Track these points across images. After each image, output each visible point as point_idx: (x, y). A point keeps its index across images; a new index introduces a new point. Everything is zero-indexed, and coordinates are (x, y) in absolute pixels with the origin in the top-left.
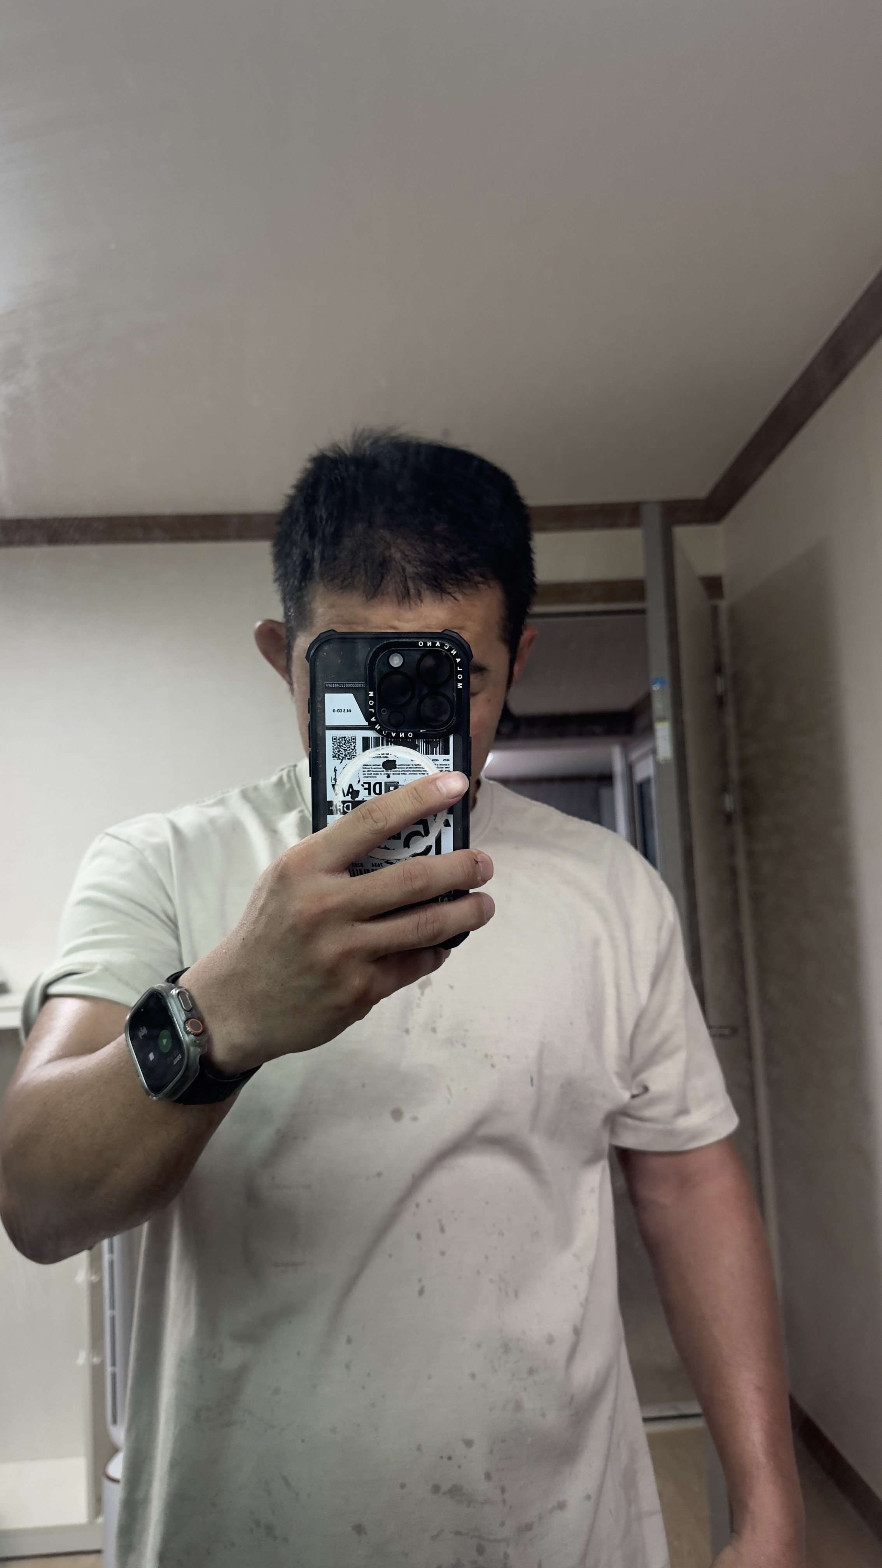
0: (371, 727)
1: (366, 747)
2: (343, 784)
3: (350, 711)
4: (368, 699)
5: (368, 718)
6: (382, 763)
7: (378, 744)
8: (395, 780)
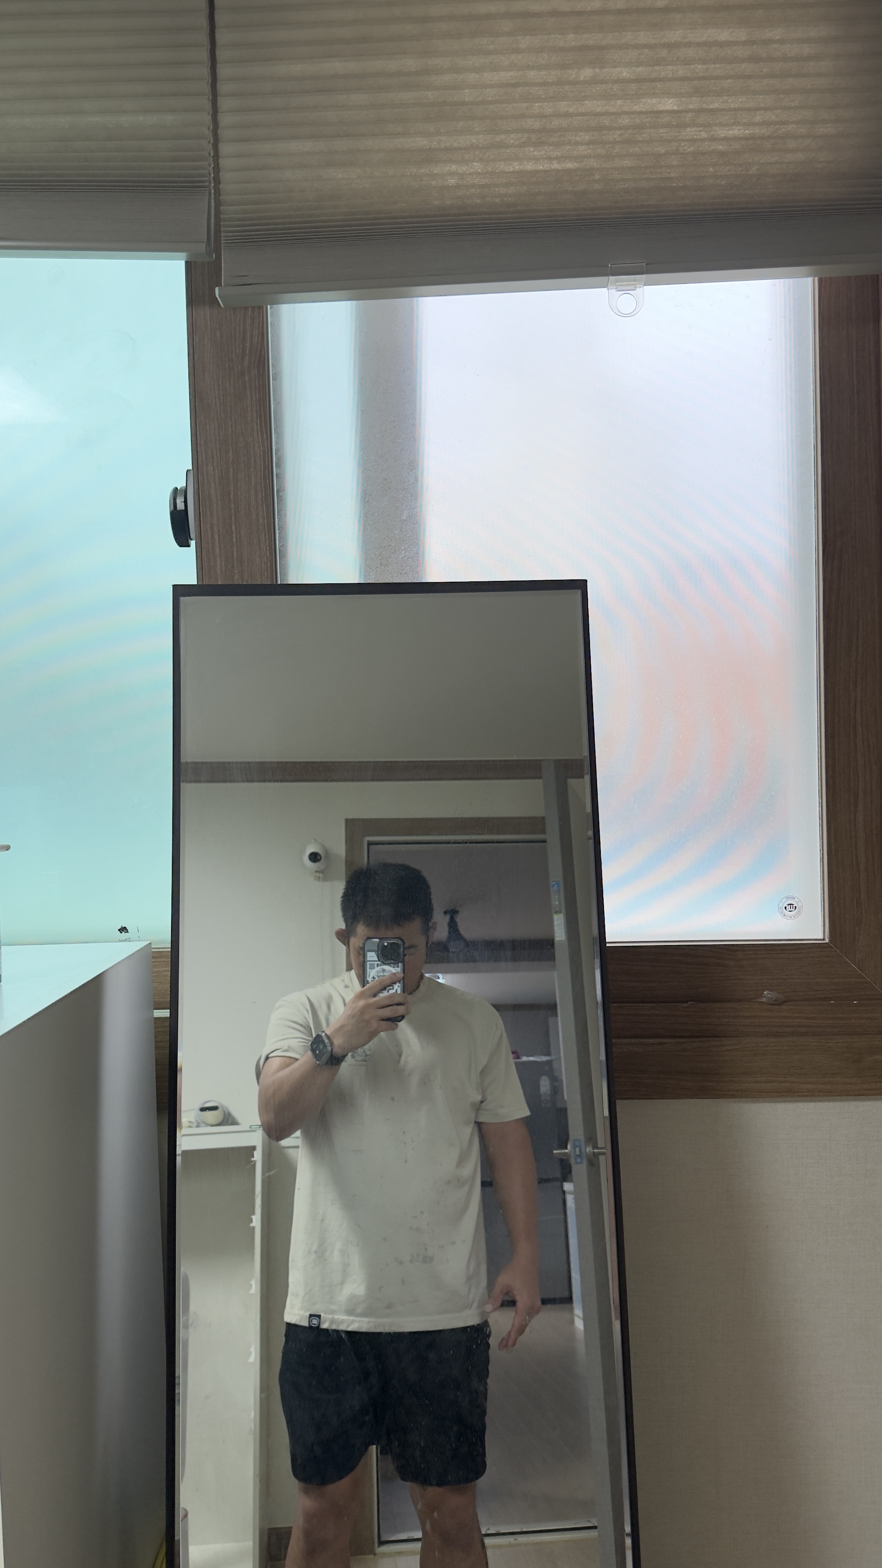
0: (379, 961)
1: (378, 966)
2: (371, 976)
3: (373, 957)
4: (378, 953)
5: (378, 959)
6: (381, 970)
7: (381, 965)
8: (385, 974)
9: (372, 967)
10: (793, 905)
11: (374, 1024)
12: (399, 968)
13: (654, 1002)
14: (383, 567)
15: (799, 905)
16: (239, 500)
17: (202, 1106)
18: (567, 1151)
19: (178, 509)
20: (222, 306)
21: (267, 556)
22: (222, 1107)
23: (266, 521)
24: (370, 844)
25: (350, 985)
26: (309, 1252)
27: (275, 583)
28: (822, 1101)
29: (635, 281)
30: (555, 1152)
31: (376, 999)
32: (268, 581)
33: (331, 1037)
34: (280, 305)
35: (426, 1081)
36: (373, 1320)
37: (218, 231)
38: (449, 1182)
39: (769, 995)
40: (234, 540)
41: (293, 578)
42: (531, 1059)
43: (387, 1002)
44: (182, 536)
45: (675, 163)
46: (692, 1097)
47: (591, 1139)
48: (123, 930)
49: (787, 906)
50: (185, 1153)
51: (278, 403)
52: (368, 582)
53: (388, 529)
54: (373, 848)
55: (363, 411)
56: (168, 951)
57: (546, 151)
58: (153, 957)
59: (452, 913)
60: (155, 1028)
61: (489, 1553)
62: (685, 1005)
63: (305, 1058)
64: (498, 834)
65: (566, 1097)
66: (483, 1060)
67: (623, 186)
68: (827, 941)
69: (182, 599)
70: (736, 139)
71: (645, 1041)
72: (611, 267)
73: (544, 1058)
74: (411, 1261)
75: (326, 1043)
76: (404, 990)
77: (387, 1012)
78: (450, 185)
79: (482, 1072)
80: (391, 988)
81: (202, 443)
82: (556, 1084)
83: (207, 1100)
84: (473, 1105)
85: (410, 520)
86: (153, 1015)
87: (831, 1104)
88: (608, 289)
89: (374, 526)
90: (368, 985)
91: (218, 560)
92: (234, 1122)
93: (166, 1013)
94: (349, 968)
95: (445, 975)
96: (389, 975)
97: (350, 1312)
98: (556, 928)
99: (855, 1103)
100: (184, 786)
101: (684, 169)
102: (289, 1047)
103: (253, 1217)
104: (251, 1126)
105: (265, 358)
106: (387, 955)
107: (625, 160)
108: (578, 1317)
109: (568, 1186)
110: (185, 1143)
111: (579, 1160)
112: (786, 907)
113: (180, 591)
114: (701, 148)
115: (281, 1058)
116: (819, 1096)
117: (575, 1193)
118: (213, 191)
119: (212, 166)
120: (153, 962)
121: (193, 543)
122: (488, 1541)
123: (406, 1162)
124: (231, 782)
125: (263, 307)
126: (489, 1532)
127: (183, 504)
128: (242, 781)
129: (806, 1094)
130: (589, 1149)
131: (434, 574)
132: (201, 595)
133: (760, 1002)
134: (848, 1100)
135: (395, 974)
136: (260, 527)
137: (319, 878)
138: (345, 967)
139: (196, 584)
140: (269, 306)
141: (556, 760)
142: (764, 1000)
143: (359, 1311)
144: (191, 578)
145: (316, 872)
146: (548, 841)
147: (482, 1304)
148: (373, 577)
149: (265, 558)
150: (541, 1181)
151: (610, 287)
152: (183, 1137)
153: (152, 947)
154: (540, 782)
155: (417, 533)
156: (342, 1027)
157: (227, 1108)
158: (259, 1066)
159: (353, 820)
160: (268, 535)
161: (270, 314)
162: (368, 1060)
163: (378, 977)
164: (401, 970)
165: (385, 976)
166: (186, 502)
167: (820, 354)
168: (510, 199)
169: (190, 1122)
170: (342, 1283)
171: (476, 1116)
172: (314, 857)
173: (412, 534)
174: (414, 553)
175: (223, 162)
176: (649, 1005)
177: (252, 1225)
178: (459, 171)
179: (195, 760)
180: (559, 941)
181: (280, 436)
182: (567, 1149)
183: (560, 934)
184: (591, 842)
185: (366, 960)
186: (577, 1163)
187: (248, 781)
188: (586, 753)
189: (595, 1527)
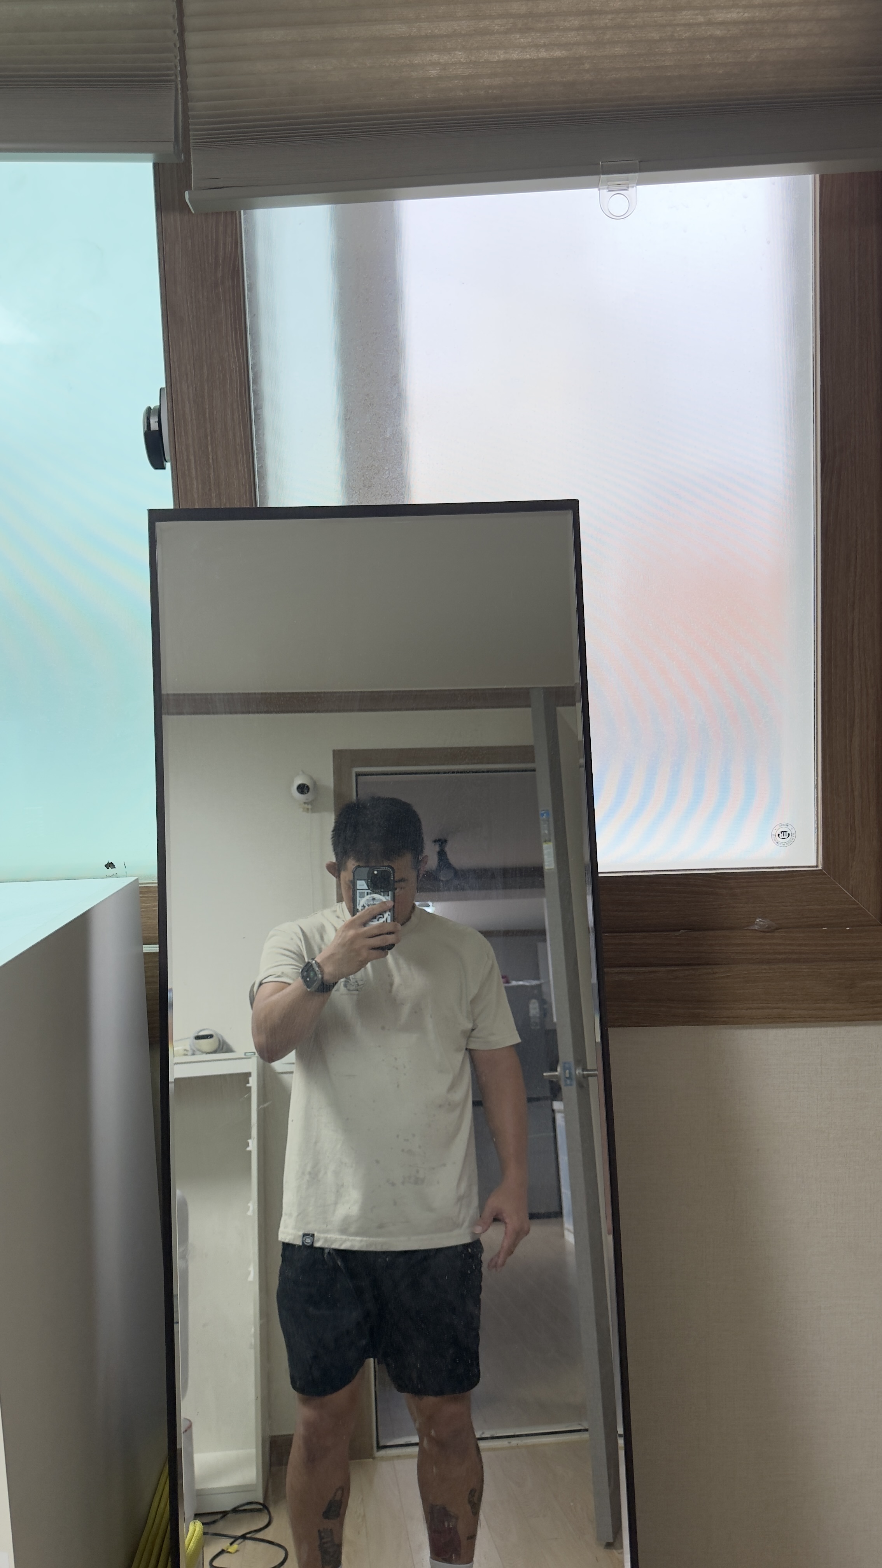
0: (369, 889)
1: (368, 895)
2: (361, 904)
3: (363, 885)
4: (368, 882)
5: (368, 887)
6: (371, 898)
7: (371, 894)
8: (375, 903)
9: (362, 896)
10: (786, 832)
11: (364, 953)
12: (390, 897)
13: (647, 931)
14: (366, 489)
15: (793, 833)
16: (215, 419)
17: (196, 1035)
18: (557, 1073)
19: (152, 430)
20: (193, 212)
21: (245, 477)
22: (217, 1034)
23: (243, 441)
24: (358, 775)
25: (341, 915)
26: (303, 1173)
27: (254, 506)
28: (813, 1027)
29: (627, 180)
30: (545, 1074)
31: (366, 928)
32: (247, 505)
33: (321, 965)
34: (254, 210)
35: (417, 1011)
36: (365, 1239)
37: (186, 130)
38: (440, 1106)
39: (761, 923)
40: (211, 461)
41: (273, 502)
42: (521, 983)
43: (376, 932)
44: (156, 458)
45: (670, 50)
46: (684, 1023)
47: (581, 1061)
48: (110, 865)
49: (780, 833)
50: (177, 1080)
51: (254, 316)
52: (351, 505)
53: (371, 448)
54: (361, 778)
55: (343, 323)
56: (155, 887)
57: (533, 38)
58: (141, 893)
59: (441, 842)
60: (145, 963)
61: (484, 1455)
62: (677, 934)
63: (296, 983)
64: (488, 763)
65: (555, 1020)
66: (474, 991)
67: (614, 76)
68: (820, 867)
69: (157, 524)
70: (735, 23)
71: (637, 969)
72: (602, 165)
73: (534, 983)
74: (403, 1183)
75: (316, 971)
76: (394, 919)
77: (377, 942)
78: (432, 76)
79: (473, 1002)
80: (381, 916)
81: (175, 360)
82: (545, 1006)
83: (202, 1028)
84: (464, 1032)
85: (393, 438)
86: (143, 950)
87: (823, 1029)
88: (599, 190)
89: (357, 445)
90: (358, 913)
91: (195, 482)
92: (229, 1050)
93: (155, 948)
94: (340, 900)
95: (435, 903)
96: (379, 903)
97: (344, 1231)
98: (546, 857)
99: (847, 1028)
100: (165, 718)
101: (679, 57)
102: (283, 973)
103: (250, 1141)
104: (246, 1053)
105: (239, 266)
106: (378, 884)
107: (617, 48)
108: (569, 1230)
109: (557, 1105)
110: (176, 1072)
111: (568, 1082)
112: (779, 835)
113: (156, 516)
114: (697, 34)
115: (275, 983)
116: (810, 1022)
117: (565, 1112)
118: (179, 86)
119: (179, 58)
120: (141, 897)
121: (168, 465)
122: (482, 1445)
123: (398, 1086)
124: (213, 713)
125: (236, 212)
126: (483, 1436)
127: (157, 424)
128: (225, 713)
129: (798, 1019)
130: (579, 1071)
131: (419, 496)
132: (178, 520)
133: (752, 930)
134: (840, 1026)
135: (385, 902)
136: (238, 447)
137: (308, 809)
138: (335, 897)
139: (172, 507)
140: (242, 211)
141: (544, 688)
142: (756, 927)
143: (352, 1229)
144: (168, 503)
145: (305, 803)
146: (537, 770)
147: (474, 1224)
148: (356, 499)
149: (243, 480)
150: (530, 1100)
151: (600, 187)
152: (176, 1066)
153: (139, 882)
154: (529, 710)
155: (401, 452)
156: (332, 955)
157: (222, 1036)
158: (253, 992)
159: (341, 751)
160: (246, 456)
161: (244, 220)
162: (359, 990)
163: (368, 905)
164: (391, 898)
165: (375, 904)
166: (160, 422)
167: (820, 258)
168: (495, 91)
169: (185, 1050)
170: (336, 1203)
171: (467, 1044)
172: (302, 789)
173: (396, 453)
174: (399, 474)
175: (191, 54)
176: (641, 934)
177: (248, 1149)
178: (441, 61)
179: (176, 692)
180: (548, 869)
181: (256, 350)
182: (556, 1070)
183: (549, 862)
184: (583, 770)
185: (355, 889)
186: (566, 1085)
187: (231, 713)
188: (578, 680)
189: (586, 1430)
